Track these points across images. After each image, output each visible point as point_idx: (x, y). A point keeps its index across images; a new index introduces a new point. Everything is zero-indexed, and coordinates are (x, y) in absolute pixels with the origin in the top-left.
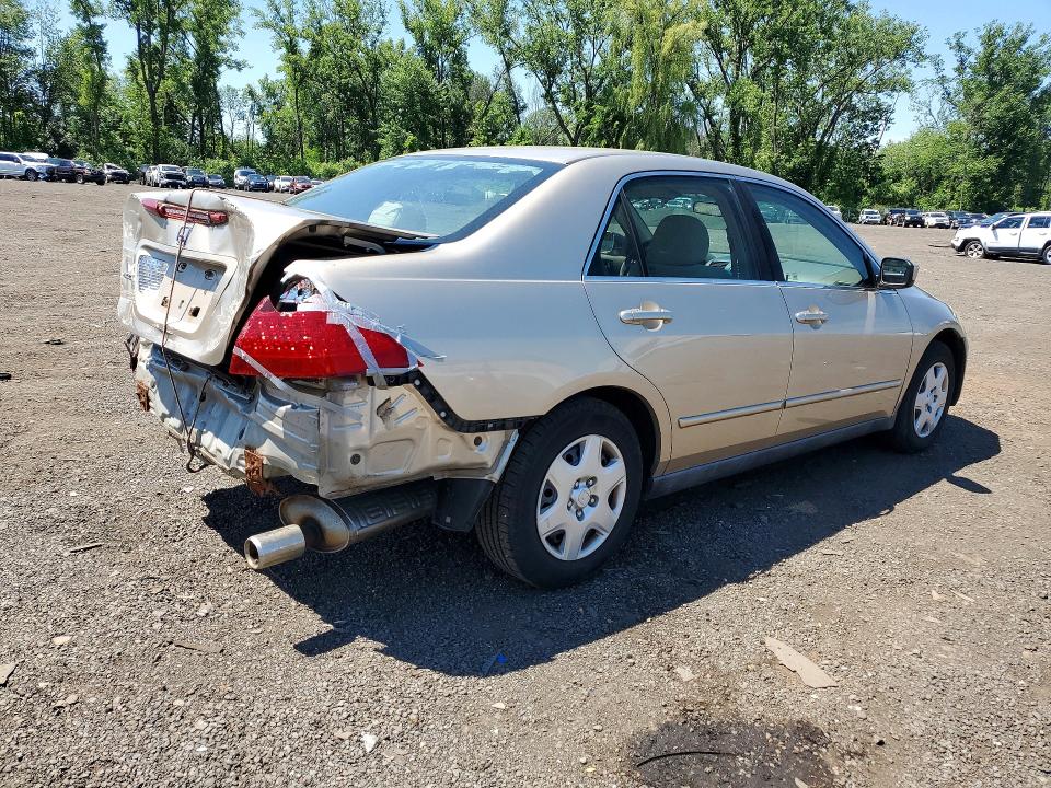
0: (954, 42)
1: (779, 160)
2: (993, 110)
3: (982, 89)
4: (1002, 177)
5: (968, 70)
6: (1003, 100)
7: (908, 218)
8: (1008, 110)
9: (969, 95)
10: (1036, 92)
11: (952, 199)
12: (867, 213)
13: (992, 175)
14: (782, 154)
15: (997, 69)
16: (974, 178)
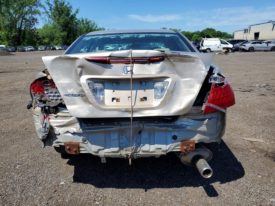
0: (47, 2)
1: (8, 34)
2: (62, 21)
3: (58, 15)
4: (68, 37)
5: (52, 10)
6: (63, 18)
7: (52, 48)
8: (65, 20)
9: (55, 17)
10: (70, 16)
11: (58, 42)
12: (40, 48)
13: (66, 36)
14: (9, 32)
15: (60, 10)
16: (62, 37)
